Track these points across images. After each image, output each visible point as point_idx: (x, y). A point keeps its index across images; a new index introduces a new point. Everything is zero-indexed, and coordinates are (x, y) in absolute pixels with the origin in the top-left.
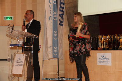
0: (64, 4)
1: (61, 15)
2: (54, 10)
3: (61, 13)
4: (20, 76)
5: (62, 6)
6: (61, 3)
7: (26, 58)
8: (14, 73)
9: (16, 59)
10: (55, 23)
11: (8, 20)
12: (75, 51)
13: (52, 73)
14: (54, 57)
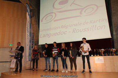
0: (34, 40)
1: (32, 44)
2: (30, 42)
3: (32, 43)
4: (14, 68)
5: (33, 41)
6: (33, 40)
7: (17, 61)
8: (11, 67)
9: (12, 61)
10: (30, 47)
11: (11, 45)
12: (35, 58)
13: (28, 67)
14: (29, 60)
